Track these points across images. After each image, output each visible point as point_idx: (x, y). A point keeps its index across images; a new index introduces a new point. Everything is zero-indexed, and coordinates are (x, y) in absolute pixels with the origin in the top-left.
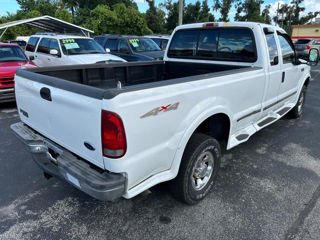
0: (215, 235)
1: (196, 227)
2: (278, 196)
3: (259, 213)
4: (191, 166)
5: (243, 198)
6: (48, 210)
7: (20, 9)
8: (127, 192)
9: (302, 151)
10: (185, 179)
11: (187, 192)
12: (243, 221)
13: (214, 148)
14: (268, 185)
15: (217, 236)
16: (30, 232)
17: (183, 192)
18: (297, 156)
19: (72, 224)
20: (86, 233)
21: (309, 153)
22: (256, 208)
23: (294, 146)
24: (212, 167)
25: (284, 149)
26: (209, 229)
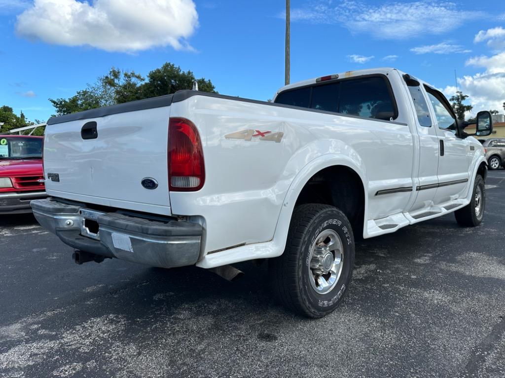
0: (352, 354)
1: (320, 344)
2: (454, 308)
3: (424, 327)
4: (306, 243)
5: (397, 312)
6: (74, 329)
7: (56, 114)
8: (204, 257)
9: (488, 260)
10: (297, 262)
11: (301, 287)
12: (398, 337)
13: (342, 226)
14: (436, 297)
15: (355, 354)
16: (43, 354)
17: (295, 286)
18: (480, 265)
19: (112, 344)
20: (135, 354)
21: (500, 262)
22: (419, 321)
23: (474, 255)
24: (341, 260)
25: (459, 258)
26: (342, 347)
